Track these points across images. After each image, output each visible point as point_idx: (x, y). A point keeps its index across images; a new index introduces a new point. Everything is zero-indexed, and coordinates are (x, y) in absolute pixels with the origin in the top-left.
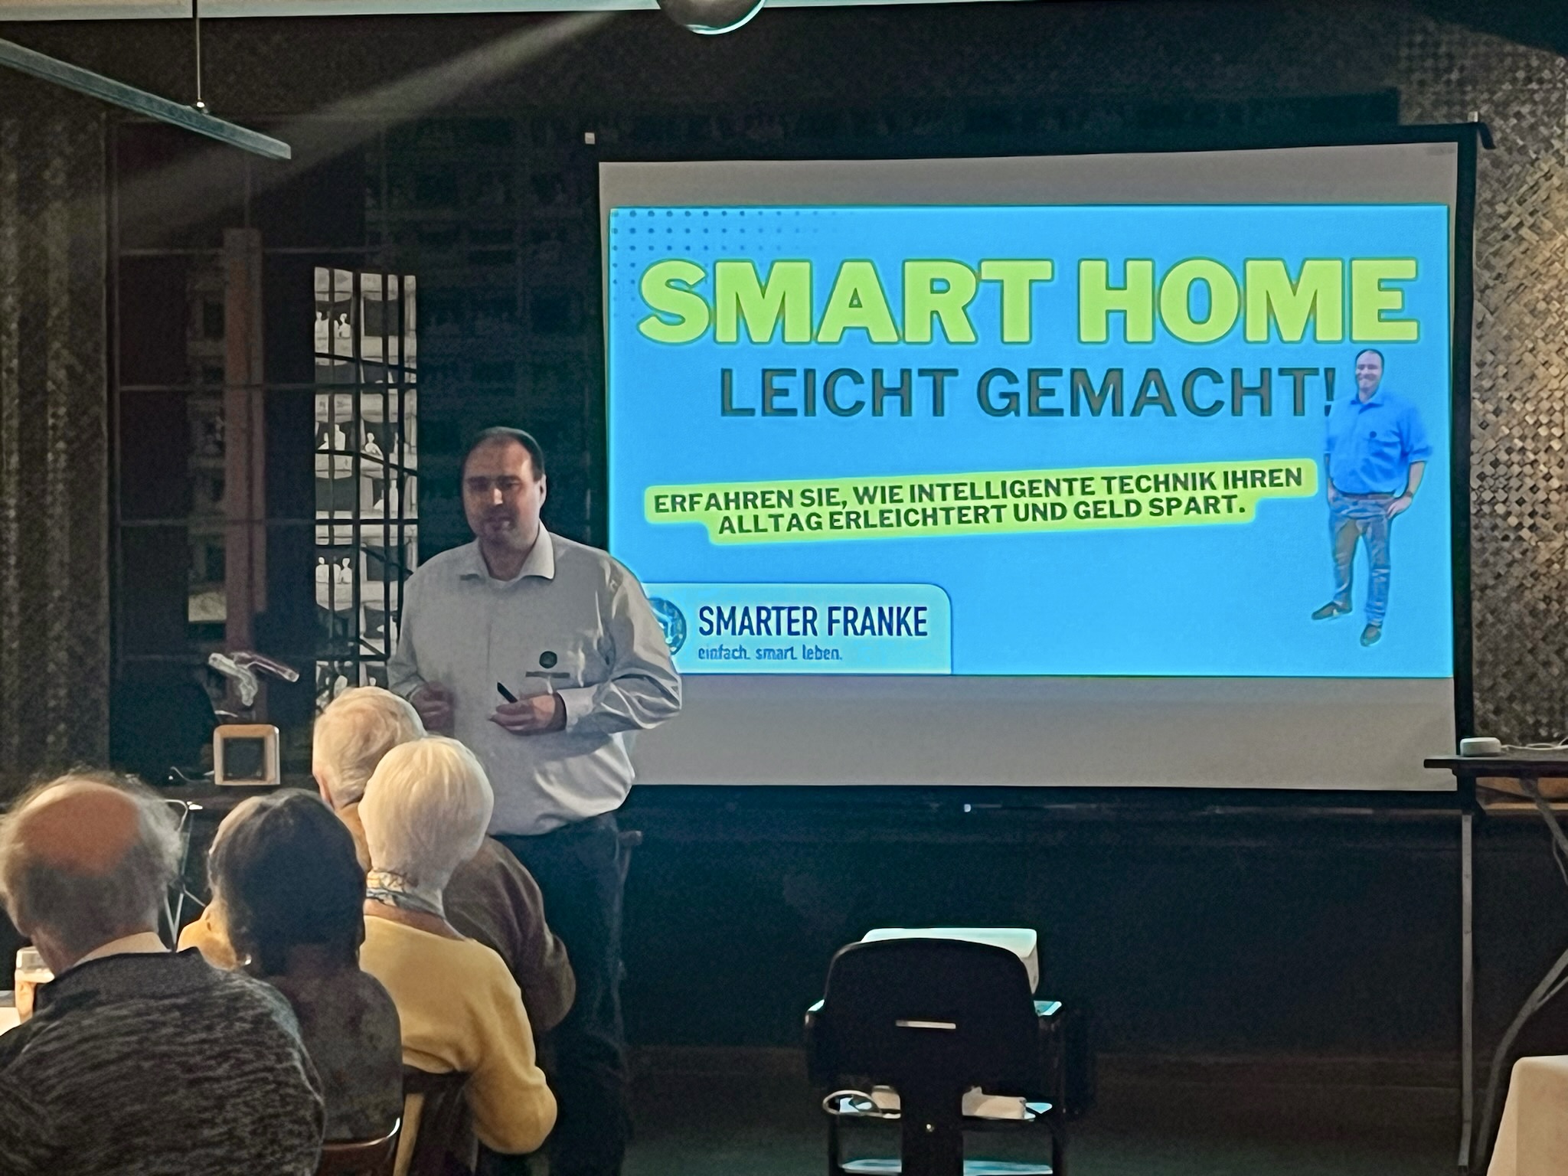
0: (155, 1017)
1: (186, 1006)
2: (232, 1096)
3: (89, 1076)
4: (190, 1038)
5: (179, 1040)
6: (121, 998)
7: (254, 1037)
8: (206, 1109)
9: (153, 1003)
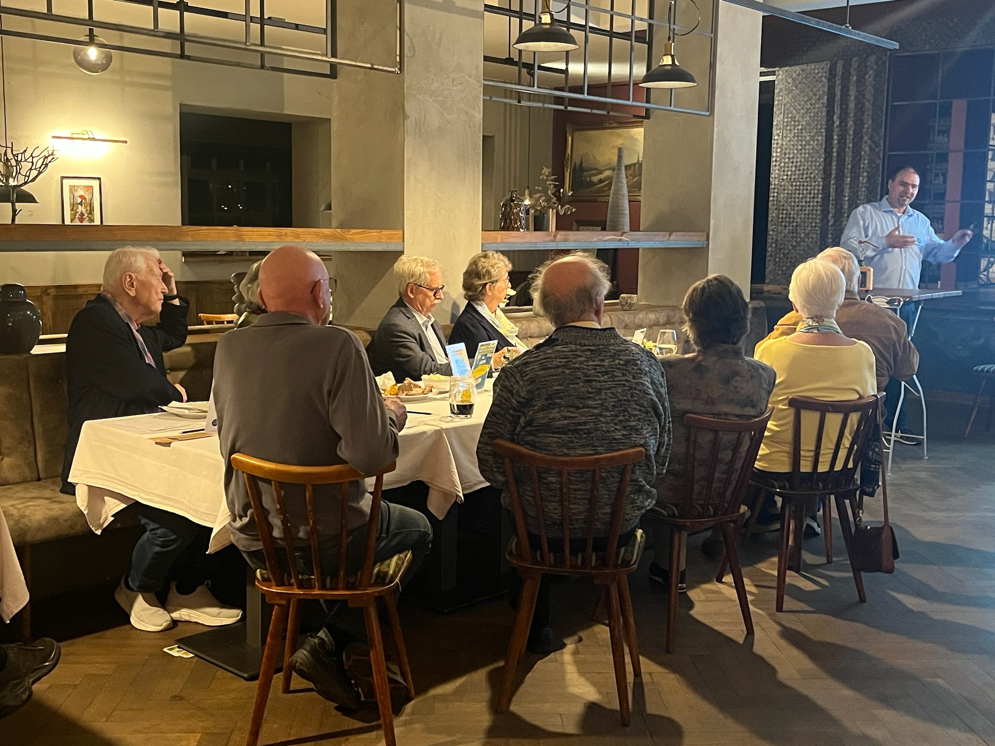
0: (579, 353)
1: (595, 351)
2: (606, 389)
3: (542, 372)
4: (591, 363)
5: (585, 363)
6: (566, 344)
7: (624, 367)
8: (591, 393)
9: (579, 347)
